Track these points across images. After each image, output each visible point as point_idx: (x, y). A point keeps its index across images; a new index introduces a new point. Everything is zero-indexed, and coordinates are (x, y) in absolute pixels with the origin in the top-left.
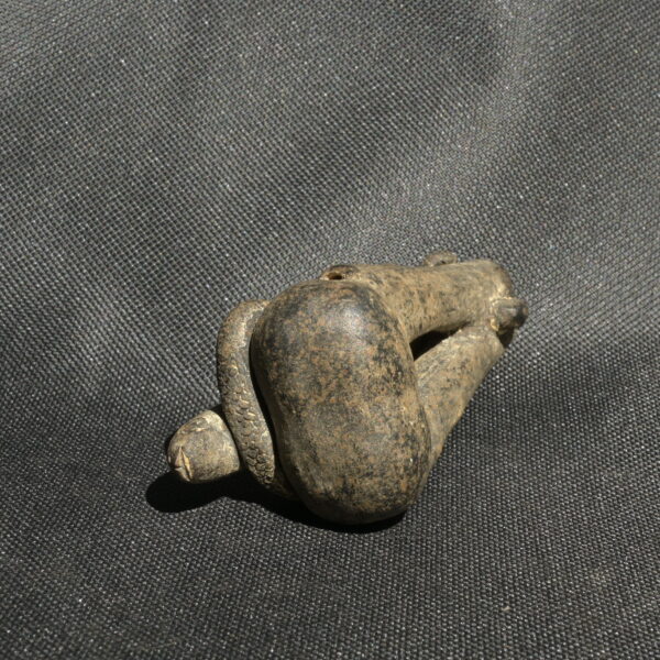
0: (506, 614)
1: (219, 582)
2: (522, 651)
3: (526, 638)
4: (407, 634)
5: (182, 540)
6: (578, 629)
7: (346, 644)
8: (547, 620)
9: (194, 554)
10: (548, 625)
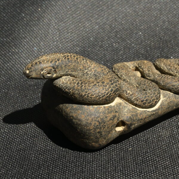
0: (130, 151)
1: (20, 144)
2: (136, 165)
3: (138, 160)
4: (93, 162)
5: (6, 127)
6: (157, 154)
7: (69, 167)
8: (146, 152)
9: (10, 133)
10: (146, 154)
